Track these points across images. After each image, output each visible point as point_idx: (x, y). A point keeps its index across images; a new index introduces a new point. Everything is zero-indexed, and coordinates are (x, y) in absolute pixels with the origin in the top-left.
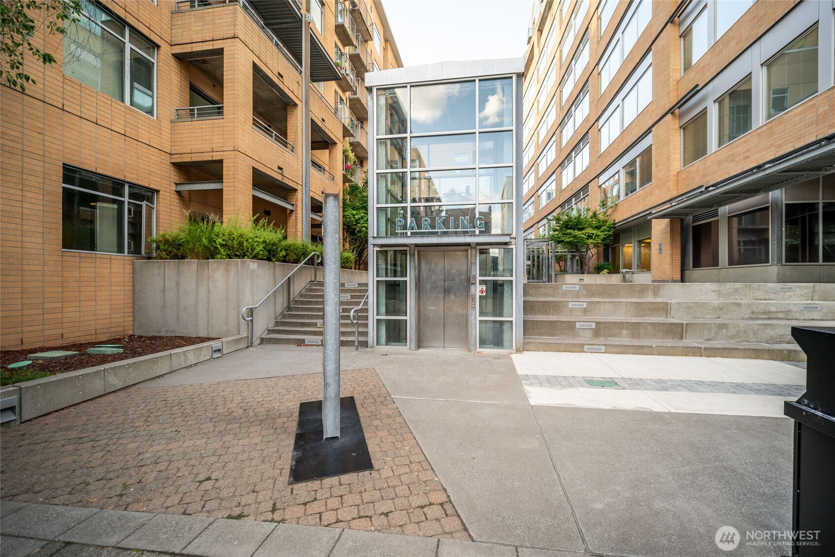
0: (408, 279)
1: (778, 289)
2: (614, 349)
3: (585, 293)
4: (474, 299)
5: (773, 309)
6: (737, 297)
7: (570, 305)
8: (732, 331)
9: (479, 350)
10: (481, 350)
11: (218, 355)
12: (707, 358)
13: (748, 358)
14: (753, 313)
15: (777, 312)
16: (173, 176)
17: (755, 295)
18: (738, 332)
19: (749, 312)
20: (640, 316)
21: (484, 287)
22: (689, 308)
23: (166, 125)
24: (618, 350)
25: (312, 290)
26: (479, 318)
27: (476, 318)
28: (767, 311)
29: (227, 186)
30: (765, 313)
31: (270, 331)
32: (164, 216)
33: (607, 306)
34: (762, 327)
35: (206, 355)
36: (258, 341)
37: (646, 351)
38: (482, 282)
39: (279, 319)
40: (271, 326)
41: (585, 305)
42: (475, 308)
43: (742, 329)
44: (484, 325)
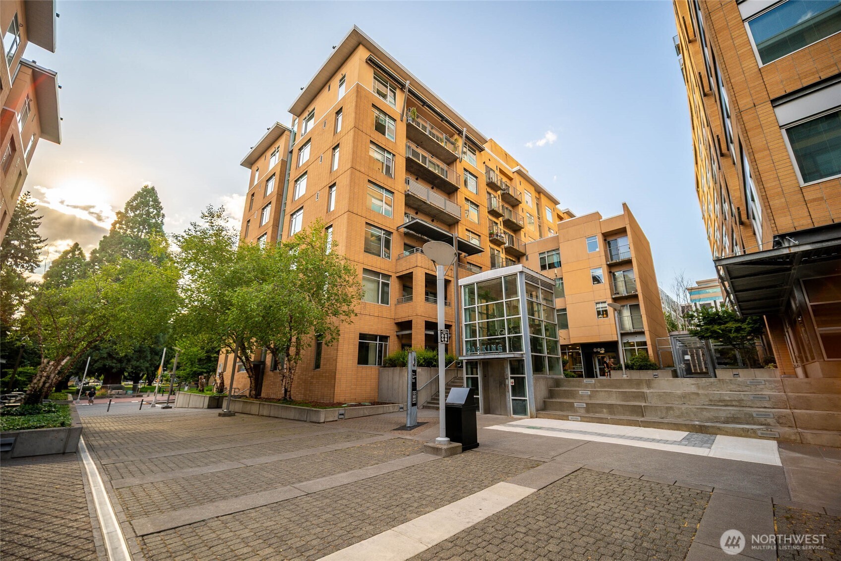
0: (479, 376)
1: (748, 383)
2: (586, 419)
3: (599, 385)
4: (508, 387)
5: (727, 398)
6: (714, 389)
7: (580, 392)
8: (677, 413)
9: (512, 416)
10: (514, 416)
11: (402, 410)
12: (643, 428)
13: (672, 429)
14: (711, 400)
15: (731, 401)
16: (395, 328)
17: (729, 387)
18: (682, 413)
19: (707, 400)
20: (627, 401)
21: (513, 380)
22: (660, 396)
23: (393, 307)
24: (588, 420)
25: (453, 382)
26: (511, 398)
27: (510, 397)
28: (722, 399)
29: (414, 332)
30: (720, 401)
31: (429, 403)
32: (391, 348)
33: (603, 393)
34: (699, 410)
35: (396, 409)
36: (422, 407)
37: (604, 421)
38: (512, 378)
39: (433, 397)
40: (429, 400)
41: (589, 393)
42: (509, 392)
43: (685, 411)
44: (514, 401)
